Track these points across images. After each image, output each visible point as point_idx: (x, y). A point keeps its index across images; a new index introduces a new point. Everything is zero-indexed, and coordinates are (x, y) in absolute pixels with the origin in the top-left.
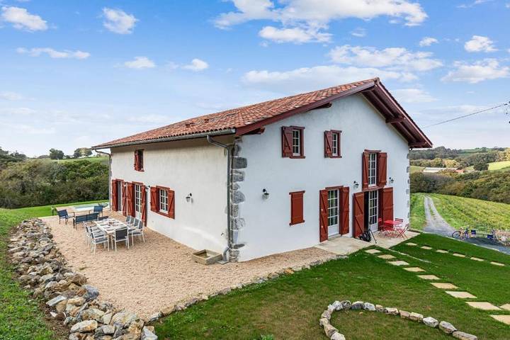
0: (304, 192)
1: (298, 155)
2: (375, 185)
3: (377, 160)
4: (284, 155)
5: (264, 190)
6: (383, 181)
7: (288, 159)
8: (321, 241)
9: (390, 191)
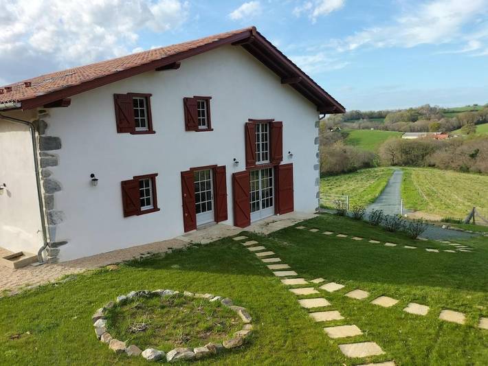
0: (157, 175)
1: (145, 129)
2: (268, 162)
3: (270, 131)
4: (120, 129)
5: (92, 176)
6: (277, 157)
7: (128, 135)
8: (185, 231)
9: (289, 168)
